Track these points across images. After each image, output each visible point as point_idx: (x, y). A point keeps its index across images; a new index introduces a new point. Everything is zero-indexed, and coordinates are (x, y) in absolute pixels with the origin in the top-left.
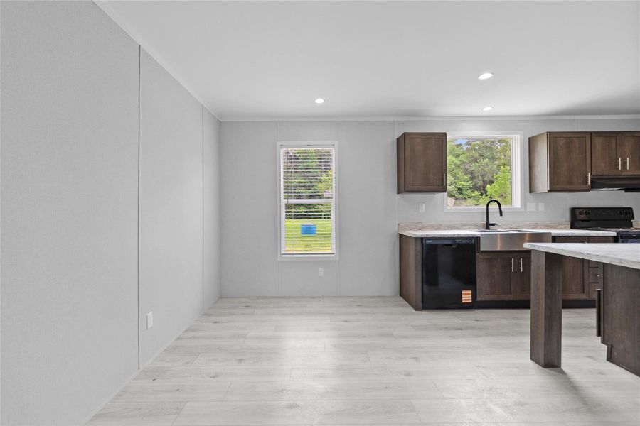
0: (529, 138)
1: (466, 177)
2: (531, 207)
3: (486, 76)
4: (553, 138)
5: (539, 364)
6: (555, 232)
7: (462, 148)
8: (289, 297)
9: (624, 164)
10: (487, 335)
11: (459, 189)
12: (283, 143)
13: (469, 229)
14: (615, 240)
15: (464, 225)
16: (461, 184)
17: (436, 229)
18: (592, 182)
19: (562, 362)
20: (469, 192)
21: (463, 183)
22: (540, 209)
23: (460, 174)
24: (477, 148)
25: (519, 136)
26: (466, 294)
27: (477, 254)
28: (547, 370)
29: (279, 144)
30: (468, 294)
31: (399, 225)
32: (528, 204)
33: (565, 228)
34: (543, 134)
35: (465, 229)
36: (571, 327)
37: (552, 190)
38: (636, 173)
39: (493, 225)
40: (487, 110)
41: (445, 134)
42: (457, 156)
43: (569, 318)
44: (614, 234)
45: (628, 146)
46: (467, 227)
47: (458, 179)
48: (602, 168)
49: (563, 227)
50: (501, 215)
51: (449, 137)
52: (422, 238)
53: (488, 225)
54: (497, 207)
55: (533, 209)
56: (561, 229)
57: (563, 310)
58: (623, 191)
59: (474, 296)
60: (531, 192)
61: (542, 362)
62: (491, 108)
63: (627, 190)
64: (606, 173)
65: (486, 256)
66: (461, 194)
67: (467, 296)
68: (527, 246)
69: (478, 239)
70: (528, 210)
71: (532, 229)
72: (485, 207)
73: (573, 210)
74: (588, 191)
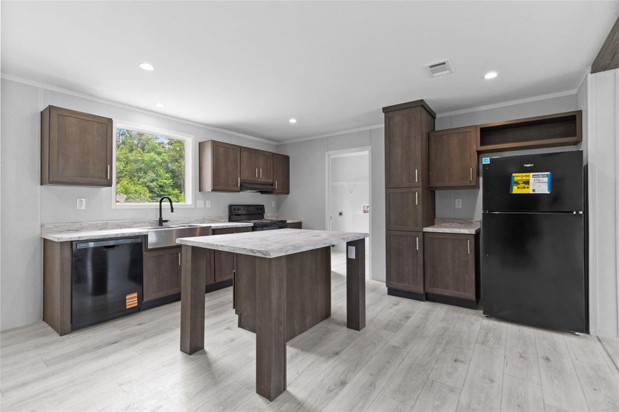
0: (200, 143)
1: (167, 175)
2: (200, 204)
3: (147, 67)
4: (216, 145)
5: (186, 352)
6: (214, 225)
7: (163, 147)
9: (259, 173)
10: (146, 338)
11: (161, 186)
13: (142, 226)
14: (254, 229)
15: (135, 223)
16: (162, 181)
17: (101, 229)
18: (241, 185)
19: (205, 342)
20: (170, 190)
21: (165, 181)
22: (207, 206)
23: (162, 171)
24: (178, 149)
25: (191, 139)
26: (132, 298)
27: (144, 253)
28: (192, 356)
30: (134, 298)
31: (42, 226)
32: (198, 201)
33: (225, 222)
34: (208, 141)
35: (136, 227)
36: (212, 308)
37: (214, 190)
38: (265, 181)
39: (166, 221)
40: (159, 106)
41: (110, 121)
42: (159, 154)
43: (211, 300)
44: (252, 224)
45: (261, 161)
46: (139, 225)
47: (160, 176)
48: (246, 175)
49: (223, 220)
50: (172, 211)
51: (117, 125)
52: (72, 242)
53: (161, 222)
54: (169, 203)
55: (202, 206)
56: (222, 222)
57: (206, 295)
58: (259, 193)
59: (140, 298)
60: (200, 191)
61: (188, 350)
62: (163, 106)
63: (262, 192)
64: (249, 179)
65: (155, 254)
66: (162, 191)
67: (132, 300)
68: (178, 241)
69: (146, 237)
70: (198, 206)
71: (201, 223)
72: (158, 204)
73: (230, 206)
74: (239, 192)
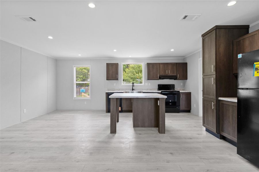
2: (146, 84)
4: (148, 64)
6: (144, 91)
8: (80, 110)
9: (168, 72)
12: (75, 66)
18: (159, 77)
22: (146, 85)
29: (73, 66)
31: (108, 89)
33: (156, 90)
37: (148, 80)
38: (172, 75)
39: (134, 89)
41: (118, 64)
44: (160, 92)
45: (170, 67)
48: (162, 73)
50: (134, 86)
52: (108, 93)
55: (147, 85)
64: (163, 75)
73: (159, 85)
74: (159, 80)
